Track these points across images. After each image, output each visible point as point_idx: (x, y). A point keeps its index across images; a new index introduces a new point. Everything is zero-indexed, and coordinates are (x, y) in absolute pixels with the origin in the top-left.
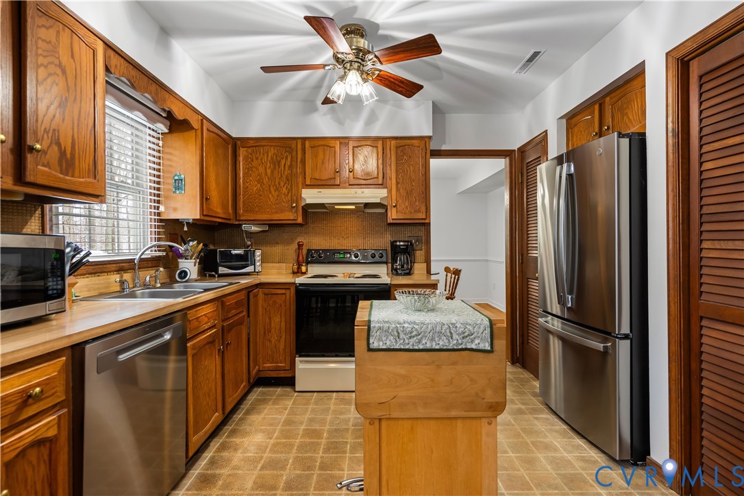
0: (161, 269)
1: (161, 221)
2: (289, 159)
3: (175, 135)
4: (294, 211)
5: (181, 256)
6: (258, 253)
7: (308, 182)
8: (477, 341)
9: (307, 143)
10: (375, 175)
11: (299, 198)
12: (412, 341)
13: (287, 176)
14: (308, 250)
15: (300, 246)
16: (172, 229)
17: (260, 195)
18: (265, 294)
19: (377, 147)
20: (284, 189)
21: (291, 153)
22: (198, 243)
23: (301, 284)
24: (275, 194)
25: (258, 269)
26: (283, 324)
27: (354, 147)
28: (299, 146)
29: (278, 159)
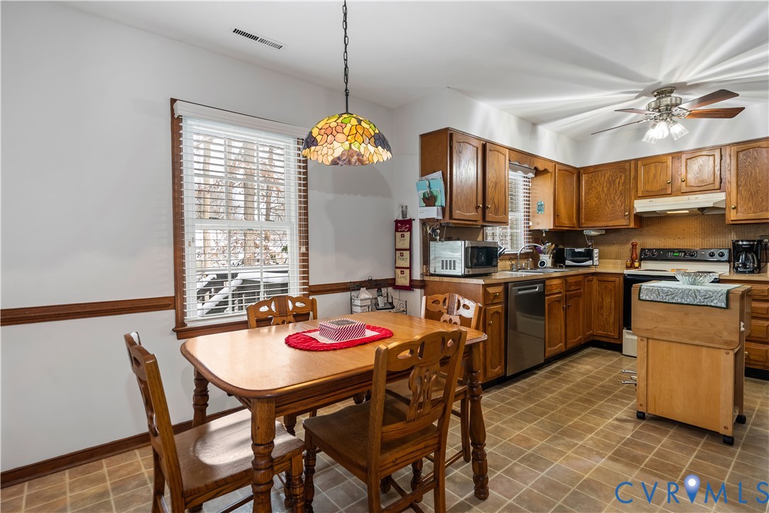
0: (531, 259)
1: (530, 231)
2: (623, 178)
3: (539, 178)
4: (626, 218)
5: (541, 252)
6: (596, 251)
7: (640, 194)
8: (715, 301)
9: (639, 163)
10: (712, 181)
11: (631, 207)
12: (668, 298)
13: (621, 191)
14: (642, 249)
15: (634, 246)
16: (536, 236)
17: (598, 208)
18: (599, 281)
19: (714, 155)
20: (618, 202)
21: (624, 172)
22: (552, 244)
23: (629, 275)
24: (610, 206)
25: (596, 263)
26: (613, 304)
27: (687, 159)
28: (633, 166)
29: (614, 179)
